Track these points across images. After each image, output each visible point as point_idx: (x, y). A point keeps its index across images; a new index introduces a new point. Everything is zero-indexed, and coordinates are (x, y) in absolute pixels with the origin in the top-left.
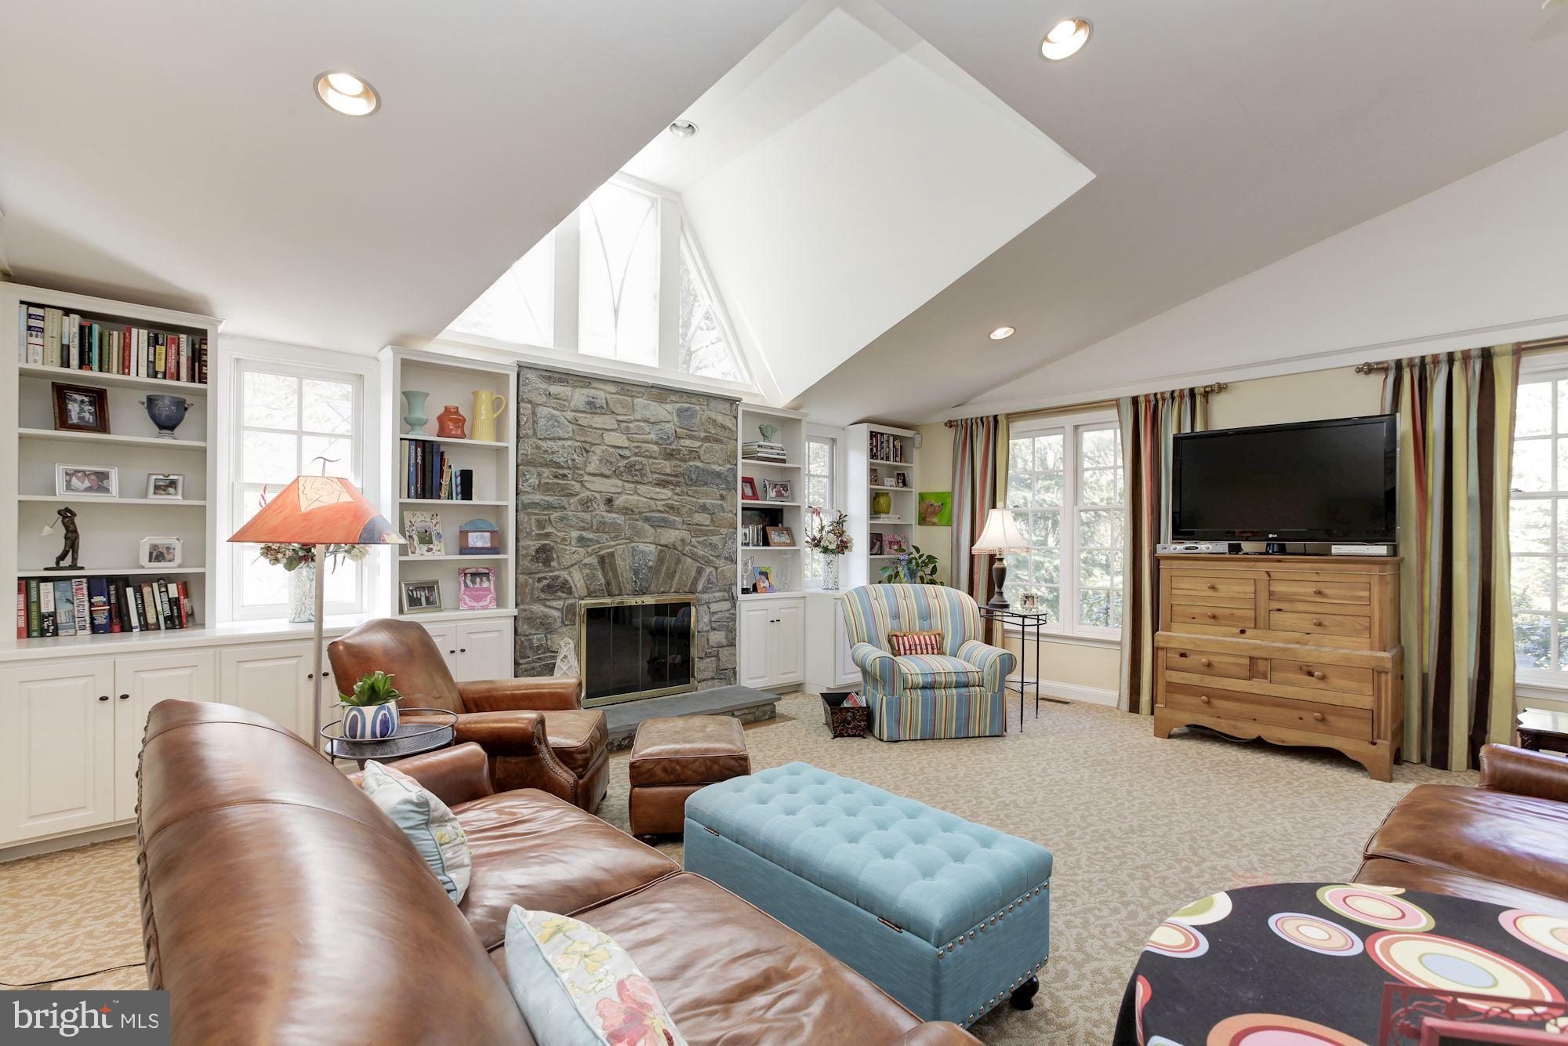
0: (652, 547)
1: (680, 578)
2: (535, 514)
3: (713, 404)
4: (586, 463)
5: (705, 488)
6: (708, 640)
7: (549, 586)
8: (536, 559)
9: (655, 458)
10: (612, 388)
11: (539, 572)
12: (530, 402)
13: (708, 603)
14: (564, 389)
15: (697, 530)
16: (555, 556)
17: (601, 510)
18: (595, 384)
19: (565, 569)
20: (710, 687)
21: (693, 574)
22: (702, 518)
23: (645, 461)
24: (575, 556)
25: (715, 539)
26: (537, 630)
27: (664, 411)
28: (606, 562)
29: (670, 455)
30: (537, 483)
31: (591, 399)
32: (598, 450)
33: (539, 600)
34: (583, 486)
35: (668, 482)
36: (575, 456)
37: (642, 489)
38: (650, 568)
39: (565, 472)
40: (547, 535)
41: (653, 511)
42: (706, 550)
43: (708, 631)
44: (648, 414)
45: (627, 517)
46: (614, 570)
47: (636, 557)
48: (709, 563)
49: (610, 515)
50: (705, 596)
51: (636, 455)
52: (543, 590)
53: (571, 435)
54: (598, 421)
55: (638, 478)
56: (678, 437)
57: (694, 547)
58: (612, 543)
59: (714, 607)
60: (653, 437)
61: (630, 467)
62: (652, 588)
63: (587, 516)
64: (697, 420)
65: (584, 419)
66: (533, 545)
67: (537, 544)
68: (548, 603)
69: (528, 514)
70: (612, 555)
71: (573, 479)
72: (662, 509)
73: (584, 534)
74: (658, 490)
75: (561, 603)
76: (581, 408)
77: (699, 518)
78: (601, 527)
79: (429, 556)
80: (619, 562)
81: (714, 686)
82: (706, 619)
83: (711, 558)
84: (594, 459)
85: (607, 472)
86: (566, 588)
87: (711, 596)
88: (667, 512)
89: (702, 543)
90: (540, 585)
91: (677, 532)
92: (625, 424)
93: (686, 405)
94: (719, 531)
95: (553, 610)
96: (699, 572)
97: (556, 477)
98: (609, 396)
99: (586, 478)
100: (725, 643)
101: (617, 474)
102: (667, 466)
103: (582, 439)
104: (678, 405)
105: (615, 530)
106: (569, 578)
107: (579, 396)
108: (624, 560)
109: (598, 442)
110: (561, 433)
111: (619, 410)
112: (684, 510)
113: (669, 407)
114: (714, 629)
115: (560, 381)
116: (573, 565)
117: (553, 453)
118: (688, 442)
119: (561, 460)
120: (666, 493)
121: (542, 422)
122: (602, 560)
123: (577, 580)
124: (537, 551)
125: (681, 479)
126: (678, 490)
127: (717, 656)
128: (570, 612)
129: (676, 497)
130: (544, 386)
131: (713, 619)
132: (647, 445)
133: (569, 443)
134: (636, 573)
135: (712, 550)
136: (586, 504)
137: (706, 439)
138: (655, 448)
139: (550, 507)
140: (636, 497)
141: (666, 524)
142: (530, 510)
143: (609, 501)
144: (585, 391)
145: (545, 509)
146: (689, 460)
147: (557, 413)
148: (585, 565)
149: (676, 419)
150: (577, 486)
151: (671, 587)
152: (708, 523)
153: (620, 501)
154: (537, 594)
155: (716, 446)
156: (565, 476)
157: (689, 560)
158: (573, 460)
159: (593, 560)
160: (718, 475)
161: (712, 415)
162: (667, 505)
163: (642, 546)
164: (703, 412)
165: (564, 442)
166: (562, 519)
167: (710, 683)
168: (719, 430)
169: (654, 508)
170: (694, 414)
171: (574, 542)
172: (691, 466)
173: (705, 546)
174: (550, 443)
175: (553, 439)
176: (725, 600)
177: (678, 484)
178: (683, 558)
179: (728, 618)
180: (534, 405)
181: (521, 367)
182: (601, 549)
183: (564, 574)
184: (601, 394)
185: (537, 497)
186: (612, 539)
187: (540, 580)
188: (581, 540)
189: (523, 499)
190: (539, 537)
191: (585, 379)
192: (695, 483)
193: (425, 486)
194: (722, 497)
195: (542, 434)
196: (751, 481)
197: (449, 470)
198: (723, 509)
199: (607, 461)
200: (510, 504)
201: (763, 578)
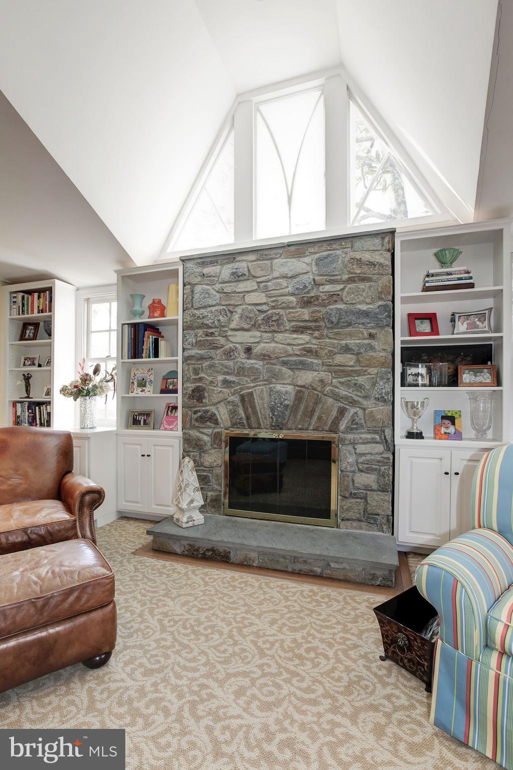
0: (290, 388)
1: (320, 418)
2: (193, 364)
3: (358, 244)
4: (230, 320)
5: (350, 329)
6: (353, 481)
7: (201, 417)
8: (193, 397)
9: (292, 308)
10: (252, 257)
11: (195, 406)
13: (353, 444)
14: (214, 268)
15: (340, 371)
16: (206, 395)
17: (241, 358)
18: (238, 258)
19: (215, 404)
20: (355, 528)
21: (334, 413)
22: (348, 360)
23: (282, 312)
24: (220, 395)
25: (360, 380)
26: (194, 448)
27: (302, 265)
28: (247, 400)
29: (307, 303)
30: (194, 341)
31: (235, 271)
32: (239, 310)
33: (195, 427)
34: (228, 340)
35: (306, 328)
36: (221, 318)
37: (279, 337)
38: (287, 406)
39: (212, 330)
40: (201, 379)
41: (290, 355)
42: (350, 391)
43: (354, 472)
44: (285, 270)
45: (265, 363)
46: (254, 407)
47: (273, 397)
48: (354, 403)
49: (249, 361)
50: (350, 436)
51: (273, 308)
52: (196, 420)
53: (218, 301)
54: (242, 286)
55: (275, 328)
56: (316, 284)
57: (336, 387)
58: (252, 385)
59: (361, 448)
60: (290, 289)
61: (267, 320)
62: (289, 425)
63: (231, 363)
64: (339, 264)
65: (228, 288)
66: (191, 386)
67: (194, 386)
68: (201, 430)
69: (188, 364)
70: (251, 394)
71: (219, 335)
72: (298, 353)
73: (228, 377)
74: (295, 336)
75: (210, 430)
76: (227, 279)
77: (339, 359)
78: (241, 371)
79: (143, 395)
80: (257, 401)
81: (361, 528)
82: (351, 459)
83: (356, 398)
84: (236, 317)
85: (246, 326)
86: (213, 419)
87: (356, 436)
88: (304, 355)
89: (347, 385)
90: (195, 416)
91: (315, 373)
92: (263, 284)
93: (325, 253)
94: (366, 371)
95: (205, 435)
96: (342, 412)
97: (207, 335)
98: (250, 264)
99: (229, 333)
100: (375, 487)
101: (255, 326)
102: (306, 314)
103: (227, 303)
104: (317, 256)
105: (254, 373)
106: (216, 412)
107: (226, 271)
108: (262, 399)
109: (239, 303)
110: (211, 302)
111: (259, 273)
112: (323, 353)
113: (307, 260)
114: (362, 471)
115: (212, 263)
116: (219, 402)
117: (203, 317)
118: (328, 288)
119: (209, 322)
120: (305, 338)
121: (196, 296)
122: (243, 399)
123: (222, 413)
124: (193, 391)
125: (322, 324)
126: (316, 334)
127: (365, 498)
128: (216, 437)
129: (314, 341)
130: (199, 270)
131: (360, 460)
132: (283, 298)
133: (216, 308)
134: (272, 409)
135: (357, 390)
136: (229, 354)
137: (351, 280)
138: (292, 299)
139: (202, 358)
140: (273, 345)
141: (304, 366)
142: (189, 362)
143: (248, 350)
144: (230, 266)
145: (199, 360)
146: (329, 304)
147: (208, 287)
148: (229, 402)
149: (314, 268)
150: (222, 341)
151: (309, 425)
152: (352, 363)
153: (257, 350)
154: (193, 422)
155: (362, 285)
156: (212, 333)
157: (330, 400)
158: (219, 320)
159: (236, 399)
160: (366, 314)
161: (357, 255)
162: (305, 349)
163: (279, 387)
164: (342, 255)
165: (211, 308)
166: (211, 366)
167: (355, 524)
168: (365, 268)
169: (291, 352)
170: (335, 259)
171: (219, 385)
172: (331, 310)
173: (349, 386)
174: (202, 311)
175: (205, 307)
176: (377, 443)
177: (318, 328)
178: (324, 398)
179: (379, 461)
180: (193, 286)
181: (184, 260)
182: (242, 389)
183: (213, 409)
184: (244, 264)
185: (193, 352)
186: (252, 381)
187: (195, 412)
188: (226, 383)
189: (186, 354)
190: (196, 380)
191: (230, 256)
192: (337, 325)
193: (136, 351)
194: (371, 336)
195: (197, 305)
196: (431, 318)
197: (149, 339)
198: (372, 348)
199: (247, 317)
200: (180, 358)
201: (447, 422)
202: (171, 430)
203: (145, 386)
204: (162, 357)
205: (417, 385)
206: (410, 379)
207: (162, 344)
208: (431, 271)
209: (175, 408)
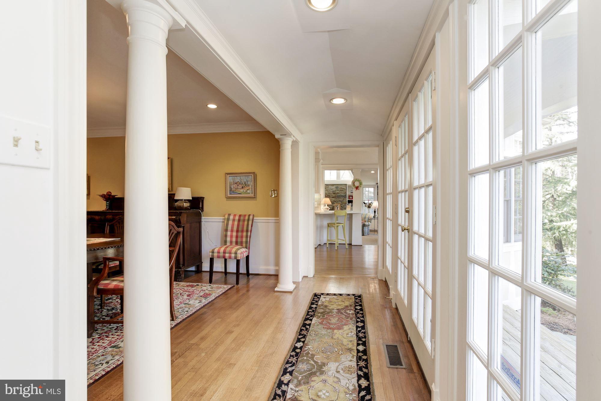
0: (331, 207)
3: (341, 185)
27: (334, 187)
29: (334, 194)
102: (334, 195)
104: (336, 186)
118: (337, 191)
137: (340, 191)
146: (337, 194)
160: (343, 196)
161: (341, 187)
168: (342, 189)
170: (338, 187)
192: (339, 197)
194: (343, 199)
198: (344, 201)
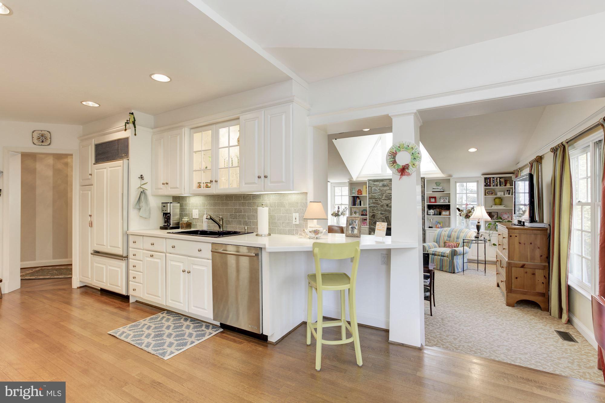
4: (382, 197)
8: (372, 217)
10: (388, 181)
11: (372, 220)
12: (370, 187)
14: (378, 183)
16: (376, 216)
17: (385, 207)
18: (384, 181)
19: (378, 219)
24: (380, 217)
30: (372, 202)
32: (385, 194)
33: (372, 225)
34: (382, 202)
36: (380, 196)
40: (374, 212)
49: (387, 208)
52: (373, 223)
53: (378, 192)
54: (385, 188)
63: (382, 208)
65: (382, 188)
67: (372, 214)
69: (371, 208)
71: (379, 201)
73: (382, 212)
76: (381, 186)
78: (385, 210)
79: (356, 216)
80: (390, 218)
84: (384, 196)
85: (387, 199)
90: (373, 222)
97: (376, 201)
99: (382, 200)
101: (389, 199)
103: (381, 193)
107: (381, 184)
110: (376, 192)
111: (390, 185)
115: (377, 181)
117: (375, 196)
121: (372, 190)
122: (386, 217)
124: (372, 215)
130: (373, 183)
133: (378, 194)
136: (382, 206)
139: (374, 207)
143: (387, 205)
144: (382, 183)
147: (376, 188)
150: (380, 202)
153: (390, 205)
159: (384, 218)
166: (377, 209)
171: (379, 214)
175: (375, 193)
180: (371, 187)
181: (369, 180)
182: (386, 215)
184: (386, 183)
185: (372, 205)
187: (373, 221)
188: (381, 213)
189: (370, 205)
190: (373, 213)
191: (382, 180)
193: (354, 204)
195: (372, 193)
196: (435, 198)
197: (358, 201)
199: (387, 197)
200: (368, 206)
201: (439, 224)
202: (365, 226)
203: (356, 213)
204: (362, 206)
205: (430, 215)
206: (429, 214)
207: (362, 202)
208: (434, 187)
209: (366, 220)
